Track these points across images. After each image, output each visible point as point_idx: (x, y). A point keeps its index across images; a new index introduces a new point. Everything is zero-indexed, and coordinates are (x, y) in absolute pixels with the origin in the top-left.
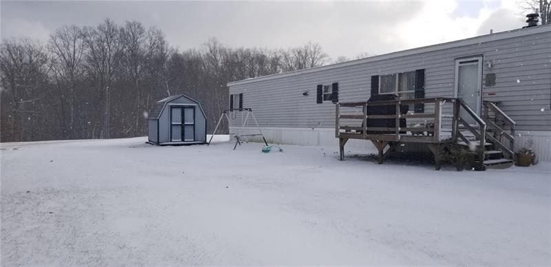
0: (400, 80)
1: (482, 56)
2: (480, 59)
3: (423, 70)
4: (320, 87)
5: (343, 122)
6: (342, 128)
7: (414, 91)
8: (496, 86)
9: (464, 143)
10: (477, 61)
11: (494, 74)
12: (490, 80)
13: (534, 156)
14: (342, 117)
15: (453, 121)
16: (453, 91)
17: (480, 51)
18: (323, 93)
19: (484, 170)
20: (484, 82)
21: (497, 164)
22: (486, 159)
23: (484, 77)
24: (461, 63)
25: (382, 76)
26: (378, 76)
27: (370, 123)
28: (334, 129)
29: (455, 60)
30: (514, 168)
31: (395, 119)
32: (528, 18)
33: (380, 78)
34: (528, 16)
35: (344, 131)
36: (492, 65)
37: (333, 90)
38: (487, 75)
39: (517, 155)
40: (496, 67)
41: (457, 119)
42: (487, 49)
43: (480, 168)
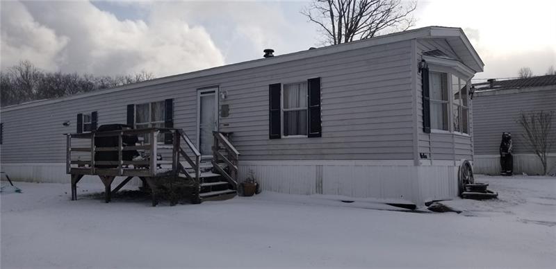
0: (153, 110)
1: (218, 87)
2: (216, 90)
3: (171, 100)
4: (80, 116)
5: (75, 156)
6: (73, 162)
7: (164, 121)
8: (230, 117)
9: (184, 176)
10: (214, 92)
11: (228, 105)
12: (225, 111)
13: (258, 185)
14: (73, 149)
15: (174, 152)
16: (196, 122)
17: (216, 82)
18: (83, 123)
19: (200, 203)
20: (220, 113)
21: (218, 195)
22: (202, 192)
23: (220, 108)
24: (202, 93)
25: (138, 106)
26: (133, 105)
27: (98, 156)
28: (65, 164)
29: (198, 89)
30: (237, 199)
31: (117, 152)
32: (265, 53)
33: (135, 107)
34: (265, 51)
35: (76, 166)
36: (225, 97)
37: (93, 120)
38: (223, 106)
39: (242, 185)
40: (228, 99)
41: (177, 150)
42: (221, 81)
43: (196, 201)
